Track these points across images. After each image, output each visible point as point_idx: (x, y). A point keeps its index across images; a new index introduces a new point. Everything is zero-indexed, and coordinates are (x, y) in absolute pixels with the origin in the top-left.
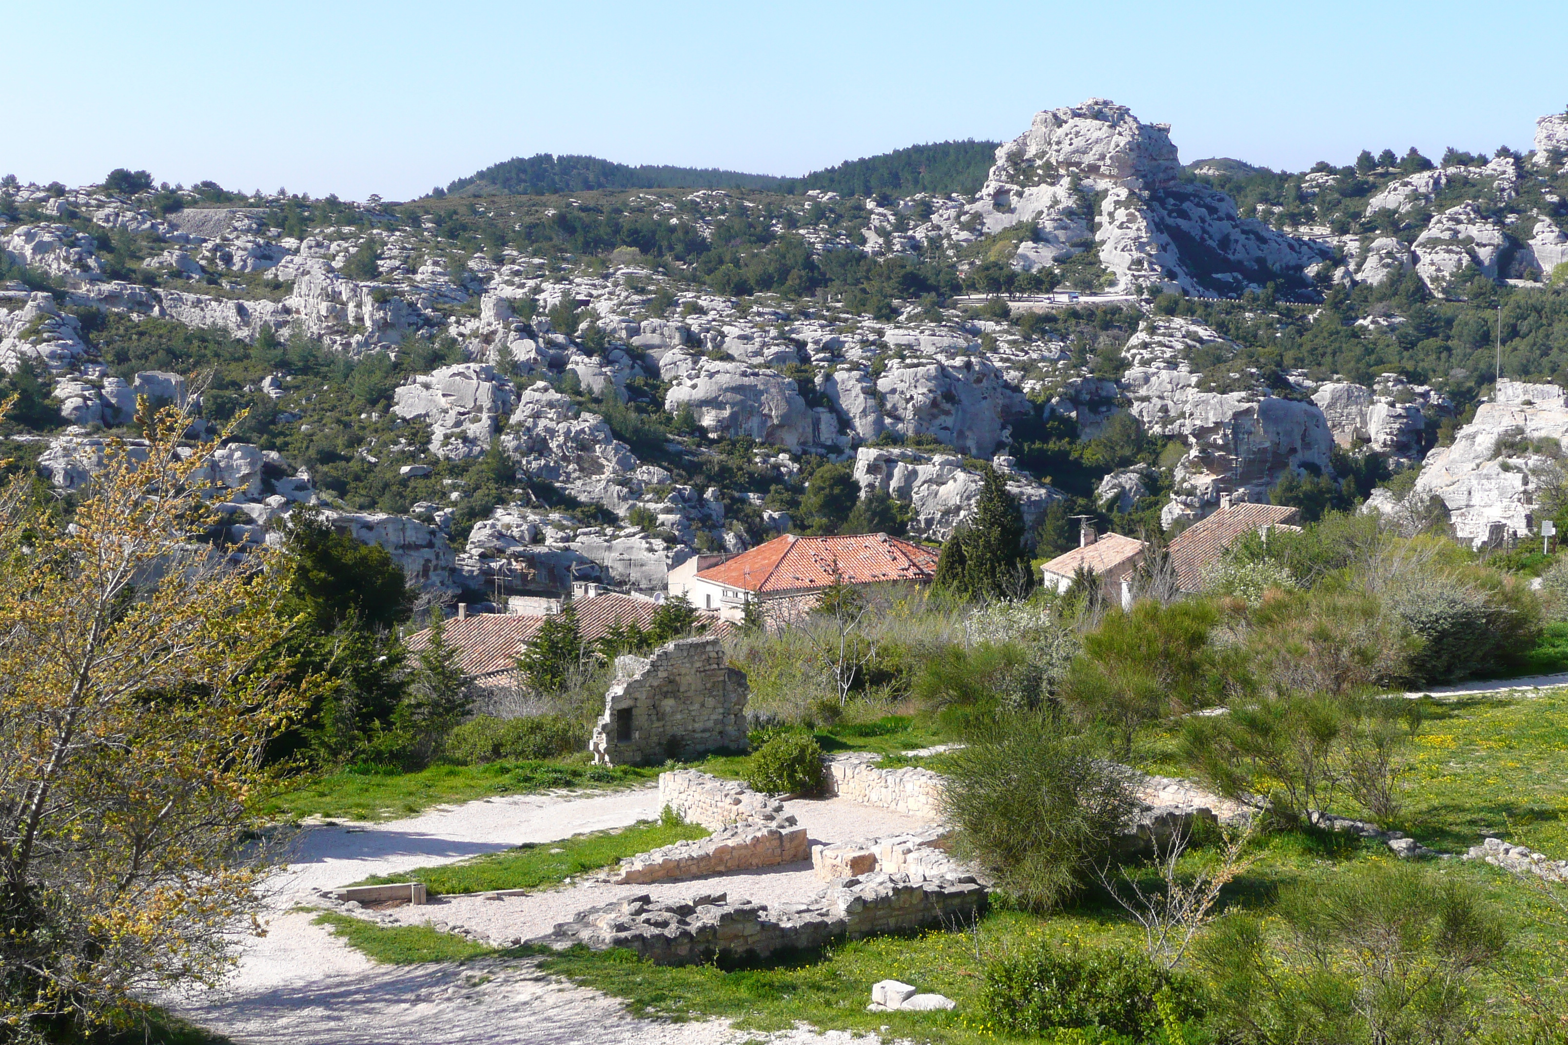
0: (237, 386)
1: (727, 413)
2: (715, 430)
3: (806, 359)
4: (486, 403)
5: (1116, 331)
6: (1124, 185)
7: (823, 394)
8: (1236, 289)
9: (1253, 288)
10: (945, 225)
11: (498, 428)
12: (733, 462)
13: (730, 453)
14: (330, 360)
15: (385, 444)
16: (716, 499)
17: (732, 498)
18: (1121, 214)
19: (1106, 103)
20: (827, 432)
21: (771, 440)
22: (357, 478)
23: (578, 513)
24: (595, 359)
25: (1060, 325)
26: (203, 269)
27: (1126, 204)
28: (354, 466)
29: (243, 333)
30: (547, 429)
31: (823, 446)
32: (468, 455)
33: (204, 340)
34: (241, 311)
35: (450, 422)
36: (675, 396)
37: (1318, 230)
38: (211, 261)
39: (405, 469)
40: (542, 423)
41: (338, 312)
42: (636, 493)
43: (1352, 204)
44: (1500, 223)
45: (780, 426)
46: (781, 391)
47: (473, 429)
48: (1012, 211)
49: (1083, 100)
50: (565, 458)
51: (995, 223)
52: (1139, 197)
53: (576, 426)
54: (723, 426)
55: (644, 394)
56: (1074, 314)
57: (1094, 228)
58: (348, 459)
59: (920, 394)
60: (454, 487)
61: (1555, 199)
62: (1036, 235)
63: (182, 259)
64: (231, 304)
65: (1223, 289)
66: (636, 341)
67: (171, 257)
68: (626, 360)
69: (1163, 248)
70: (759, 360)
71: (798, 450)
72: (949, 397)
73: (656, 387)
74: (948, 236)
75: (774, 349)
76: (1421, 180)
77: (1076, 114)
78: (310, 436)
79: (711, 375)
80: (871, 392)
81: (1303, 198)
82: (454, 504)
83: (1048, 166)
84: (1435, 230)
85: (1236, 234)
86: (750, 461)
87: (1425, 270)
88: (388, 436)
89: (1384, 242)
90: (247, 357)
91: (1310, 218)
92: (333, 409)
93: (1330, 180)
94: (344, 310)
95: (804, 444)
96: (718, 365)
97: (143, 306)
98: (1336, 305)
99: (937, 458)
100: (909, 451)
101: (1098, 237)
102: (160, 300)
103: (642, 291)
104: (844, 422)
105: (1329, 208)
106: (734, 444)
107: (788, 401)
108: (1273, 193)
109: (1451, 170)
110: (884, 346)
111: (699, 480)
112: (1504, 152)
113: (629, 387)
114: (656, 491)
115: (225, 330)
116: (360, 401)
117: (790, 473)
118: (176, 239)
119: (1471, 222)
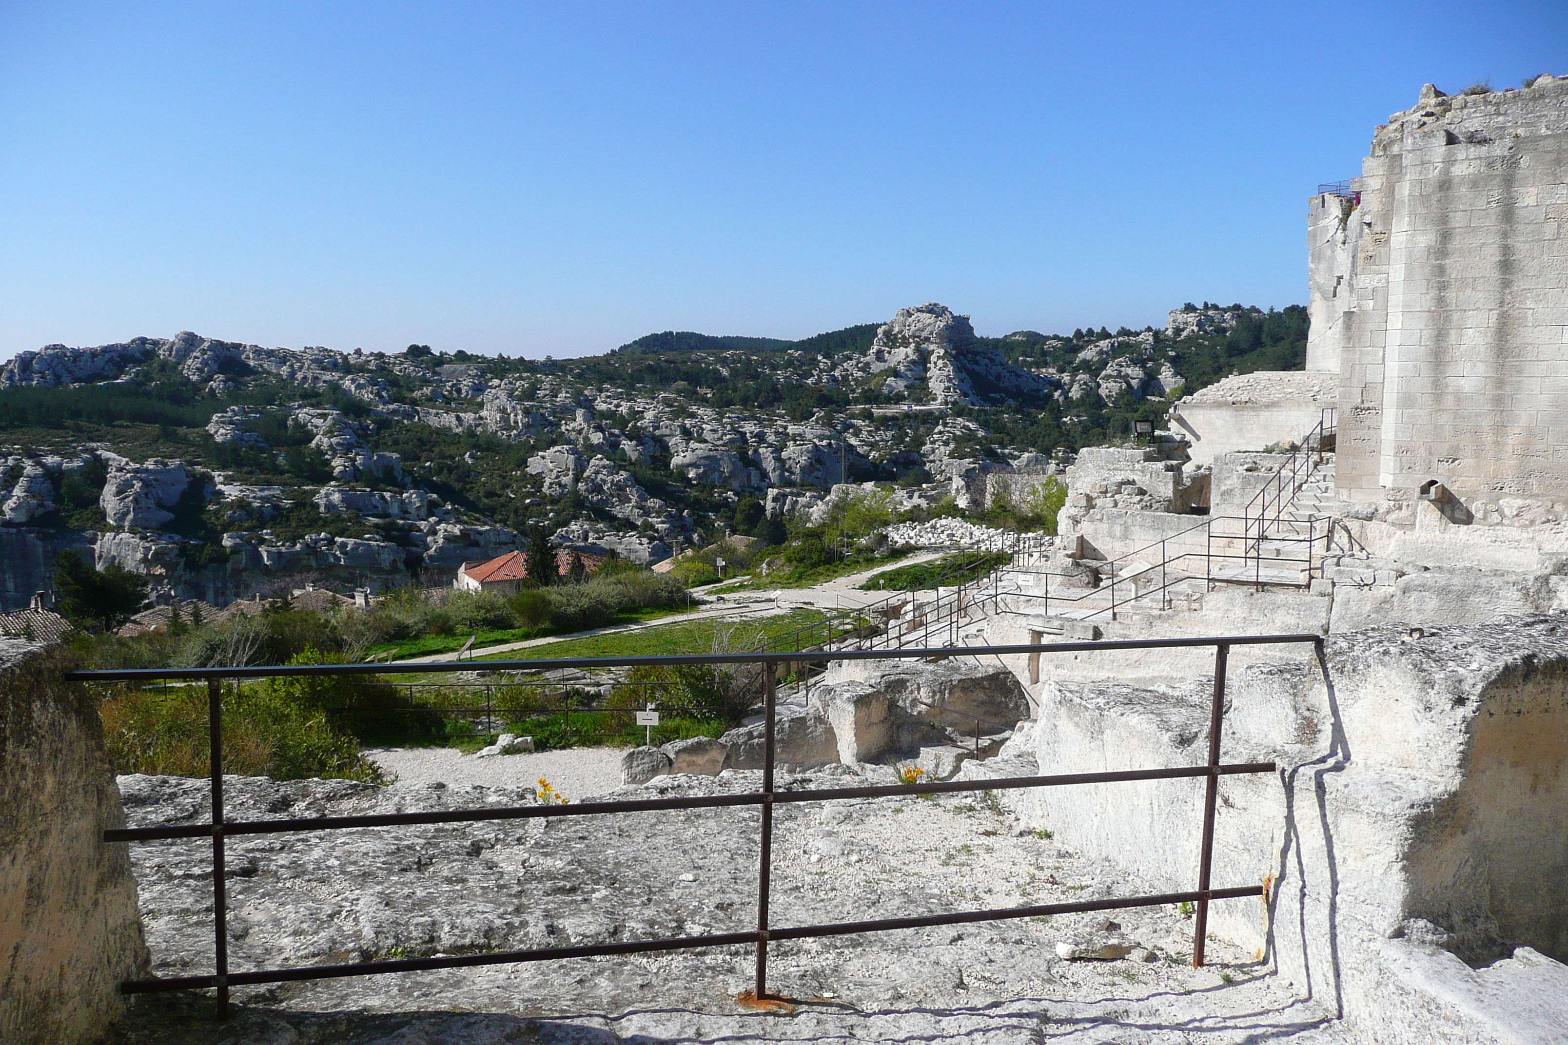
0: (452, 457)
1: (701, 470)
2: (695, 479)
3: (746, 441)
4: (572, 467)
5: (929, 425)
6: (942, 347)
7: (753, 460)
8: (1002, 402)
9: (1011, 402)
10: (850, 369)
11: (577, 479)
12: (702, 496)
13: (702, 491)
14: (500, 443)
15: (520, 488)
16: (690, 516)
17: (699, 515)
18: (940, 363)
19: (935, 305)
20: (755, 480)
21: (725, 485)
22: (503, 506)
23: (616, 524)
24: (634, 442)
25: (900, 422)
26: (444, 396)
27: (942, 358)
28: (502, 499)
29: (459, 430)
30: (602, 480)
31: (753, 487)
32: (561, 493)
33: (438, 434)
34: (458, 418)
35: (553, 476)
36: (676, 461)
37: (1051, 370)
38: (450, 392)
39: (528, 501)
40: (600, 476)
41: (505, 418)
42: (647, 513)
43: (1068, 357)
44: (1143, 366)
45: (730, 477)
46: (730, 459)
47: (564, 480)
48: (885, 361)
49: (923, 303)
50: (611, 495)
51: (877, 367)
52: (950, 354)
53: (617, 478)
54: (699, 477)
55: (660, 461)
56: (907, 415)
57: (927, 370)
58: (500, 496)
59: (803, 460)
60: (551, 510)
61: (1173, 354)
62: (896, 373)
63: (433, 392)
64: (453, 415)
65: (994, 402)
66: (657, 432)
67: (428, 391)
68: (652, 443)
69: (962, 381)
70: (721, 442)
71: (739, 490)
72: (819, 461)
73: (666, 457)
74: (852, 374)
75: (729, 437)
76: (1104, 344)
77: (919, 310)
78: (484, 484)
79: (693, 451)
80: (778, 459)
81: (1044, 353)
82: (550, 519)
83: (904, 336)
84: (1108, 371)
85: (1005, 372)
86: (712, 495)
87: (1103, 392)
88: (521, 484)
89: (1082, 377)
90: (459, 442)
91: (1046, 365)
92: (499, 469)
93: (1058, 344)
94: (509, 418)
95: (744, 486)
96: (697, 445)
97: (410, 416)
98: (1051, 411)
99: (808, 494)
100: (795, 490)
101: (928, 375)
102: (418, 414)
103: (671, 406)
104: (764, 475)
105: (1056, 359)
106: (705, 486)
107: (733, 463)
108: (1029, 351)
109: (1121, 339)
110: (788, 434)
111: (681, 506)
112: (1149, 329)
113: (652, 457)
114: (657, 512)
115: (450, 429)
116: (512, 465)
117: (733, 501)
118: (435, 381)
119: (1128, 366)
